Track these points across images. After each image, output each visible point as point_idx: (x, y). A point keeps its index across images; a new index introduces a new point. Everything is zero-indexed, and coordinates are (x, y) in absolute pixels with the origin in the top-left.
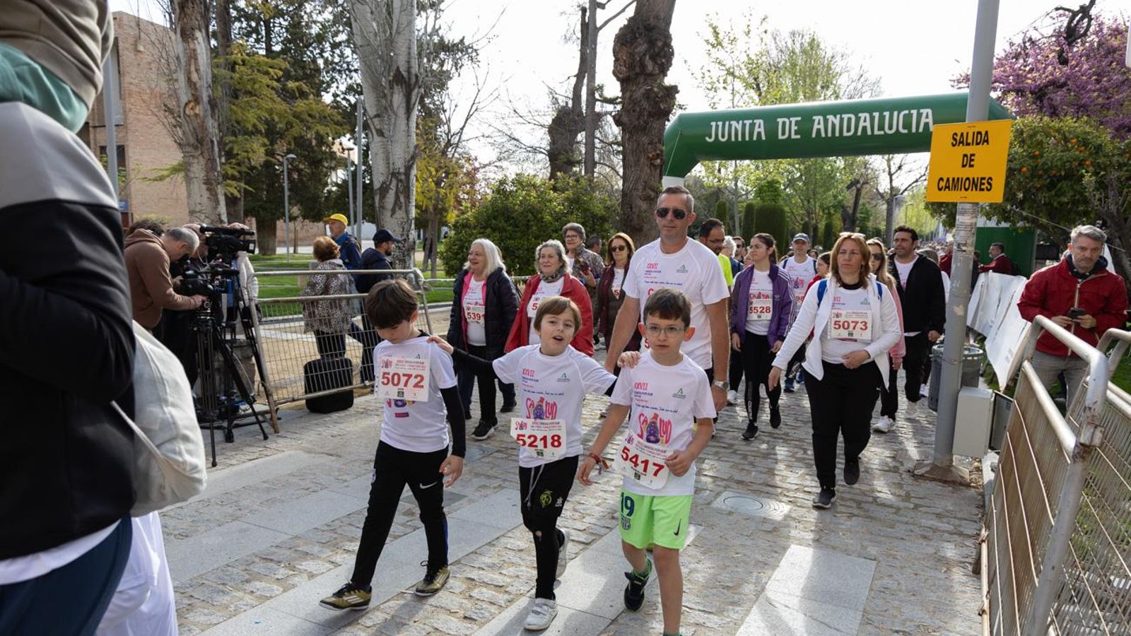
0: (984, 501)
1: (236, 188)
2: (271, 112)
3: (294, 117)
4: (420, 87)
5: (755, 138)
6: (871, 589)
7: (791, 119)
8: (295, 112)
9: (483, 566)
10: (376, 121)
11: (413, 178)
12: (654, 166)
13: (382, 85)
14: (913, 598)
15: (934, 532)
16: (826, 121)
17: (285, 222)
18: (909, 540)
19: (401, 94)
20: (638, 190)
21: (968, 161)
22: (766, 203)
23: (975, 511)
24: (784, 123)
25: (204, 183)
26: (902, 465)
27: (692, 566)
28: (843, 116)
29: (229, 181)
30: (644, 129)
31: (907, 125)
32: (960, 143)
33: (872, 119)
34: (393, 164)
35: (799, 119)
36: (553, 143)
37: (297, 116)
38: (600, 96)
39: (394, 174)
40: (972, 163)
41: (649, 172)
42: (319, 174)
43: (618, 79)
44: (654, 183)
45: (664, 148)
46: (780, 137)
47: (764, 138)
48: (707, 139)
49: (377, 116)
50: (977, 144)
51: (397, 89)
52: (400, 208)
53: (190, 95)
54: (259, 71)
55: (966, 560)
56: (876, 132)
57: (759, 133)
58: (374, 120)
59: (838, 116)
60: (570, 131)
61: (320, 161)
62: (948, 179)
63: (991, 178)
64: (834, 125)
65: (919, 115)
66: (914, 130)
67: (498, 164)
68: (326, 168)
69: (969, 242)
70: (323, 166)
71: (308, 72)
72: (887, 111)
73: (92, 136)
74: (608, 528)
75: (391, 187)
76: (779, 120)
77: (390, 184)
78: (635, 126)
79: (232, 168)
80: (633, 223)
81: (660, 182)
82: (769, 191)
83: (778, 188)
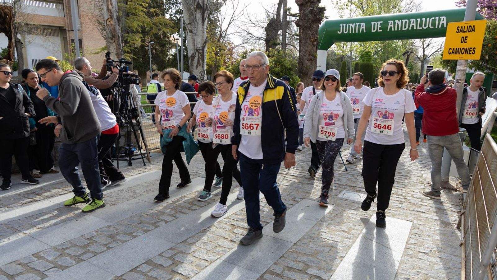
0: (463, 197)
1: (129, 57)
2: (143, 22)
4: (208, 10)
5: (360, 32)
6: (410, 234)
7: (378, 22)
8: (154, 22)
9: (238, 219)
10: (189, 26)
11: (205, 52)
12: (314, 45)
13: (191, 10)
14: (429, 238)
15: (439, 210)
16: (394, 23)
17: (150, 72)
18: (428, 213)
19: (200, 13)
20: (305, 56)
21: (464, 40)
22: (364, 62)
23: (459, 201)
24: (375, 24)
25: (116, 55)
26: (425, 180)
27: (329, 222)
28: (403, 20)
29: (126, 54)
30: (309, 28)
31: (434, 24)
32: (461, 31)
33: (417, 22)
34: (197, 45)
35: (382, 22)
36: (267, 35)
37: (154, 24)
38: (289, 13)
39: (197, 50)
40: (466, 41)
41: (311, 47)
42: (165, 50)
43: (298, 5)
44: (313, 53)
45: (318, 36)
46: (373, 31)
47: (365, 31)
48: (338, 32)
49: (190, 24)
50: (469, 32)
51: (198, 11)
52: (200, 66)
53: (108, 16)
54: (138, 4)
55: (454, 222)
56: (418, 28)
57: (363, 29)
59: (400, 21)
60: (275, 29)
61: (165, 45)
62: (454, 49)
63: (474, 48)
64: (398, 25)
65: (440, 20)
66: (437, 27)
67: (242, 45)
68: (167, 48)
69: (462, 78)
70: (166, 47)
71: (159, 4)
72: (424, 18)
73: (68, 35)
74: (292, 205)
76: (372, 23)
77: (195, 55)
78: (305, 27)
79: (127, 48)
80: (303, 71)
81: (316, 52)
82: (366, 57)
83: (370, 55)
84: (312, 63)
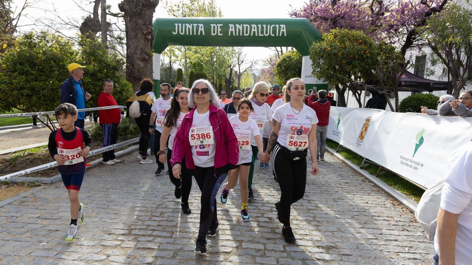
5: (199, 34)
7: (218, 25)
12: (147, 39)
16: (235, 27)
24: (214, 27)
28: (244, 25)
30: (140, 15)
31: (274, 32)
33: (258, 28)
35: (222, 25)
38: (109, 11)
41: (144, 42)
45: (153, 29)
46: (212, 34)
47: (204, 34)
48: (173, 32)
56: (260, 35)
57: (201, 31)
59: (241, 25)
60: (92, 30)
64: (239, 29)
65: (280, 28)
66: (277, 35)
72: (265, 24)
76: (211, 25)
78: (133, 12)
81: (151, 50)
82: (198, 66)
83: (202, 65)
84: (146, 64)
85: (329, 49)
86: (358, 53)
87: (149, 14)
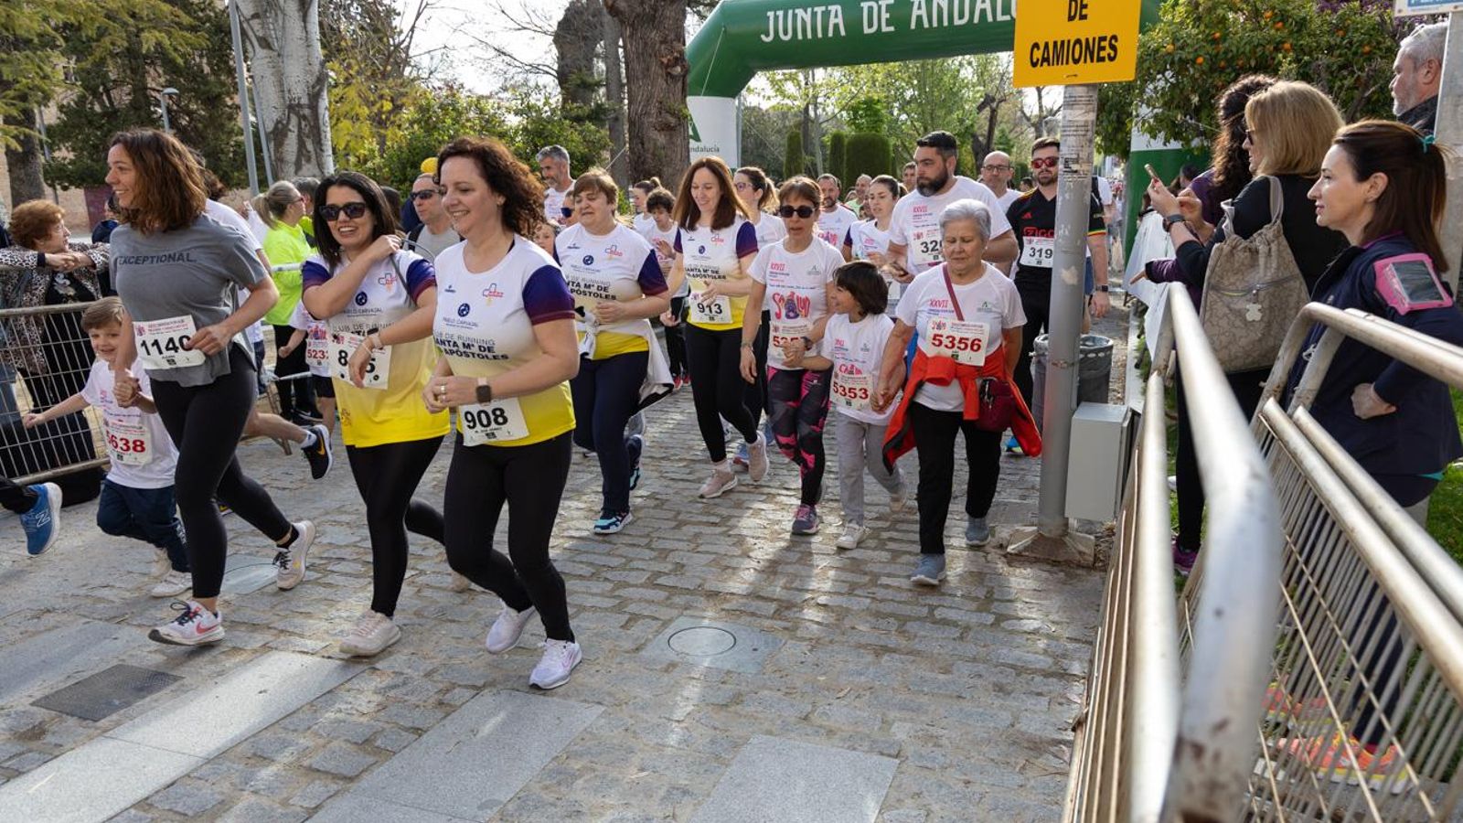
3: (108, 17)
5: (830, 34)
7: (881, 3)
10: (255, 23)
11: (325, 115)
12: (672, 77)
16: (929, 3)
20: (647, 114)
21: (1078, 8)
22: (863, 133)
24: (870, 9)
30: (652, 19)
34: (289, 91)
35: (891, 2)
36: (561, 58)
39: (292, 108)
40: (1084, 12)
41: (665, 85)
42: (220, 116)
44: (674, 105)
46: (867, 31)
47: (843, 33)
48: (763, 37)
49: (256, 16)
52: (309, 160)
56: (1000, 18)
57: (836, 26)
58: (251, 22)
60: (585, 38)
61: (218, 97)
62: (1047, 45)
63: (1114, 37)
64: (940, 10)
68: (230, 107)
69: (1083, 155)
70: (225, 105)
75: (290, 127)
76: (862, 4)
77: (288, 123)
78: (638, 15)
79: (14, 105)
80: (647, 167)
81: (684, 102)
82: (866, 115)
83: (879, 110)
84: (671, 138)
85: (1170, 47)
86: (1255, 53)
87: (673, 14)
